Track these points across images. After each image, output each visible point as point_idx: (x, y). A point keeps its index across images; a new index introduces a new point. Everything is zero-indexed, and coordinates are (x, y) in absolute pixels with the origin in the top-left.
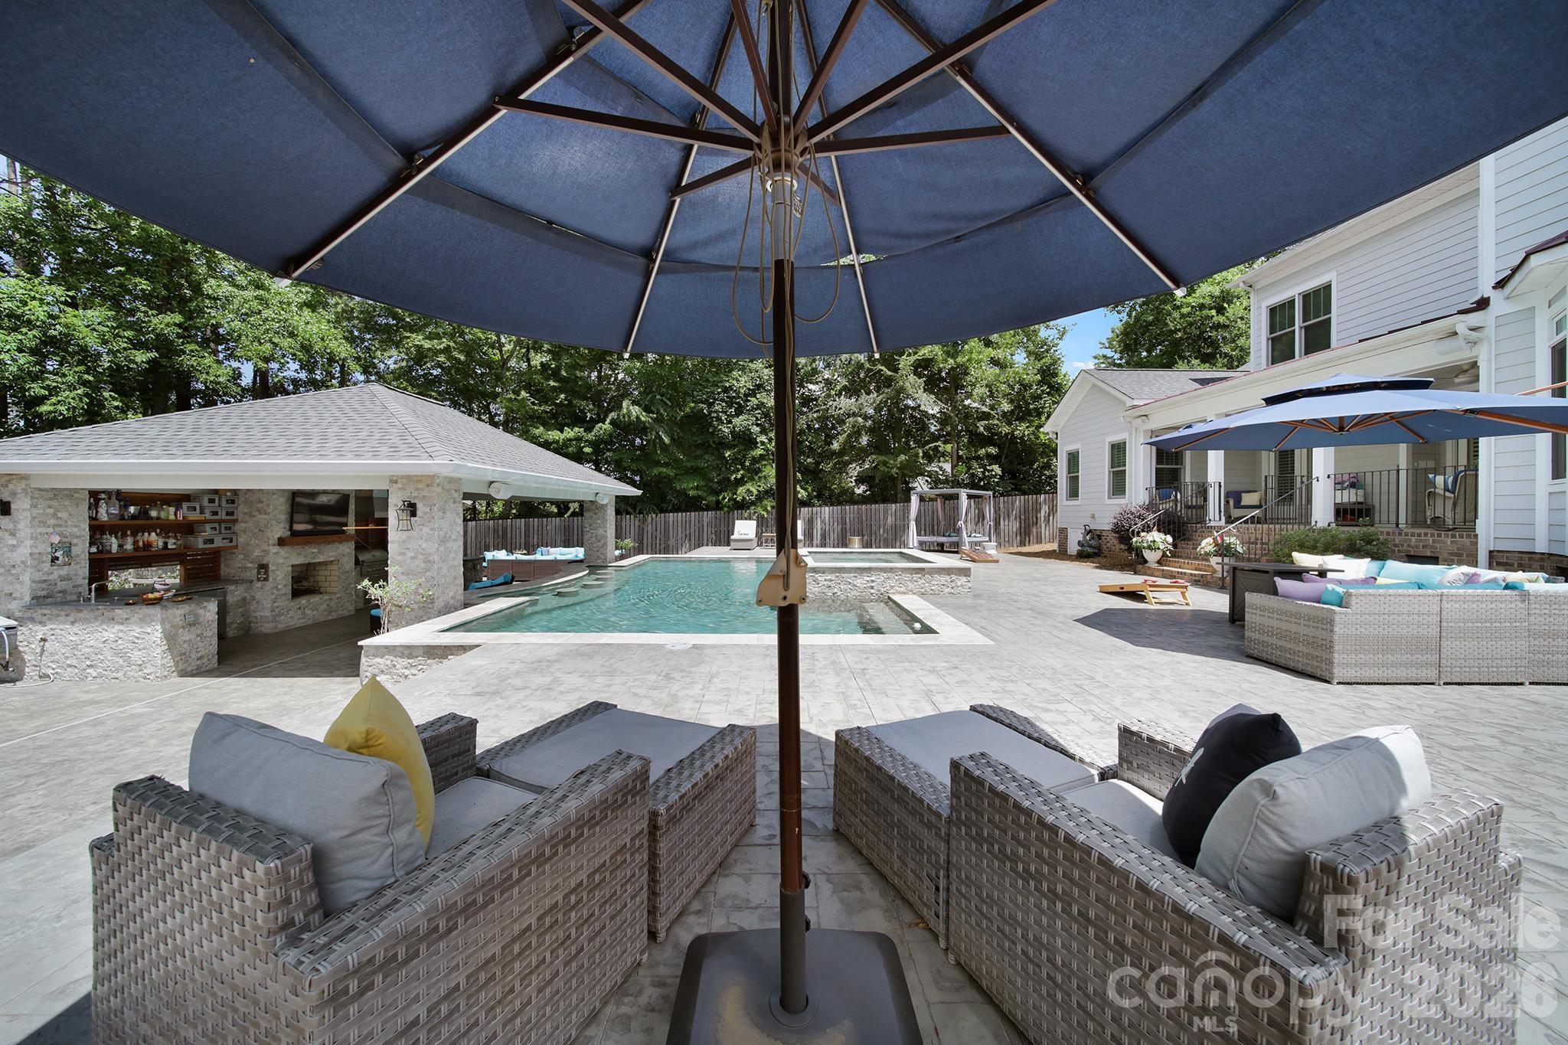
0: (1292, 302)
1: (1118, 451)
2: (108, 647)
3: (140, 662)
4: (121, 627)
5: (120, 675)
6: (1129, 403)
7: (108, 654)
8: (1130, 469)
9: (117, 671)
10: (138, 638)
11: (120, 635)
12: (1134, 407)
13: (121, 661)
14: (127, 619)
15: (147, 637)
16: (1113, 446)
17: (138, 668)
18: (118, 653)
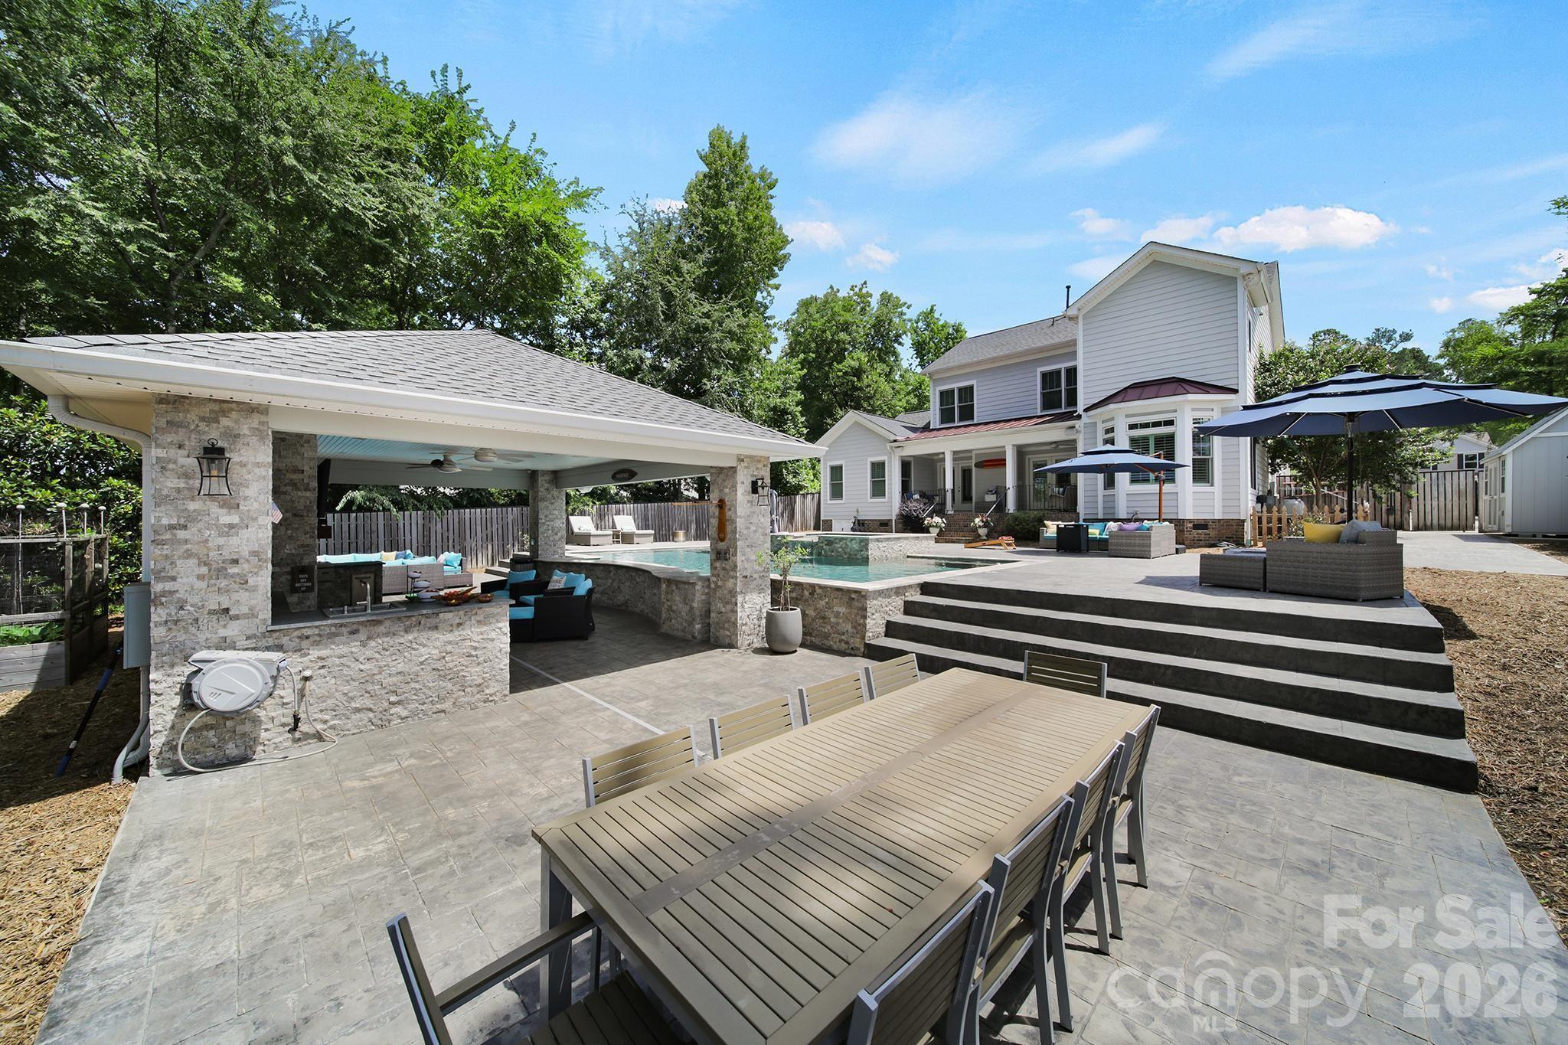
0: (953, 391)
1: (878, 469)
2: (429, 668)
3: (480, 681)
4: (450, 637)
5: (447, 705)
6: (893, 438)
7: (428, 678)
8: (890, 480)
9: (441, 699)
10: (476, 649)
11: (449, 648)
12: (895, 441)
13: (450, 686)
14: (459, 625)
15: (489, 645)
16: (873, 464)
17: (475, 690)
18: (441, 674)
